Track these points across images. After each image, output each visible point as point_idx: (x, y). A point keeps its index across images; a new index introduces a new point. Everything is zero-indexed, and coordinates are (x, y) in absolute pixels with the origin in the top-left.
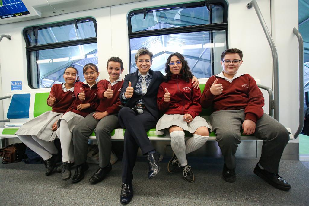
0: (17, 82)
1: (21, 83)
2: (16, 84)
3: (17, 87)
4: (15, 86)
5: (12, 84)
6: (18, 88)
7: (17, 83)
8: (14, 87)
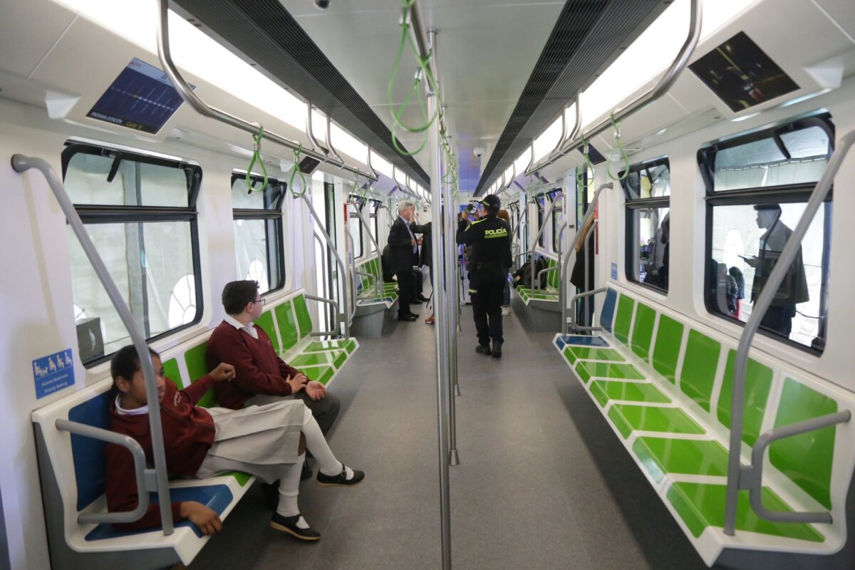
0: (54, 357)
1: (71, 358)
2: (52, 366)
3: (55, 380)
4: (51, 375)
5: (37, 368)
6: (59, 382)
7: (55, 362)
8: (46, 378)
